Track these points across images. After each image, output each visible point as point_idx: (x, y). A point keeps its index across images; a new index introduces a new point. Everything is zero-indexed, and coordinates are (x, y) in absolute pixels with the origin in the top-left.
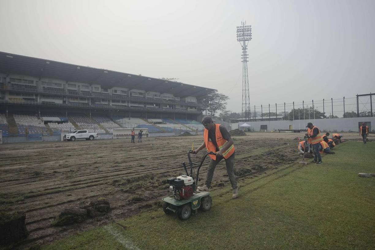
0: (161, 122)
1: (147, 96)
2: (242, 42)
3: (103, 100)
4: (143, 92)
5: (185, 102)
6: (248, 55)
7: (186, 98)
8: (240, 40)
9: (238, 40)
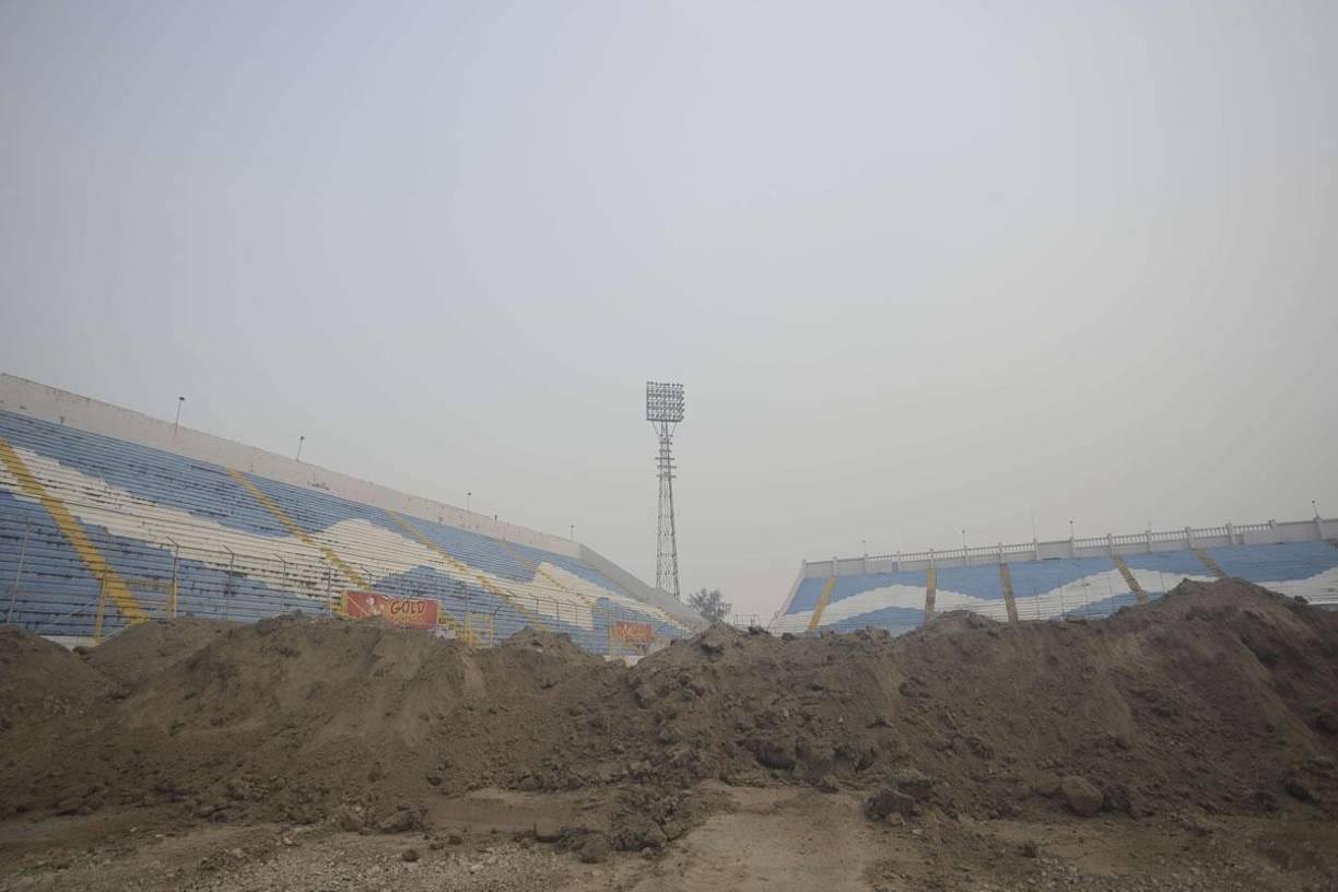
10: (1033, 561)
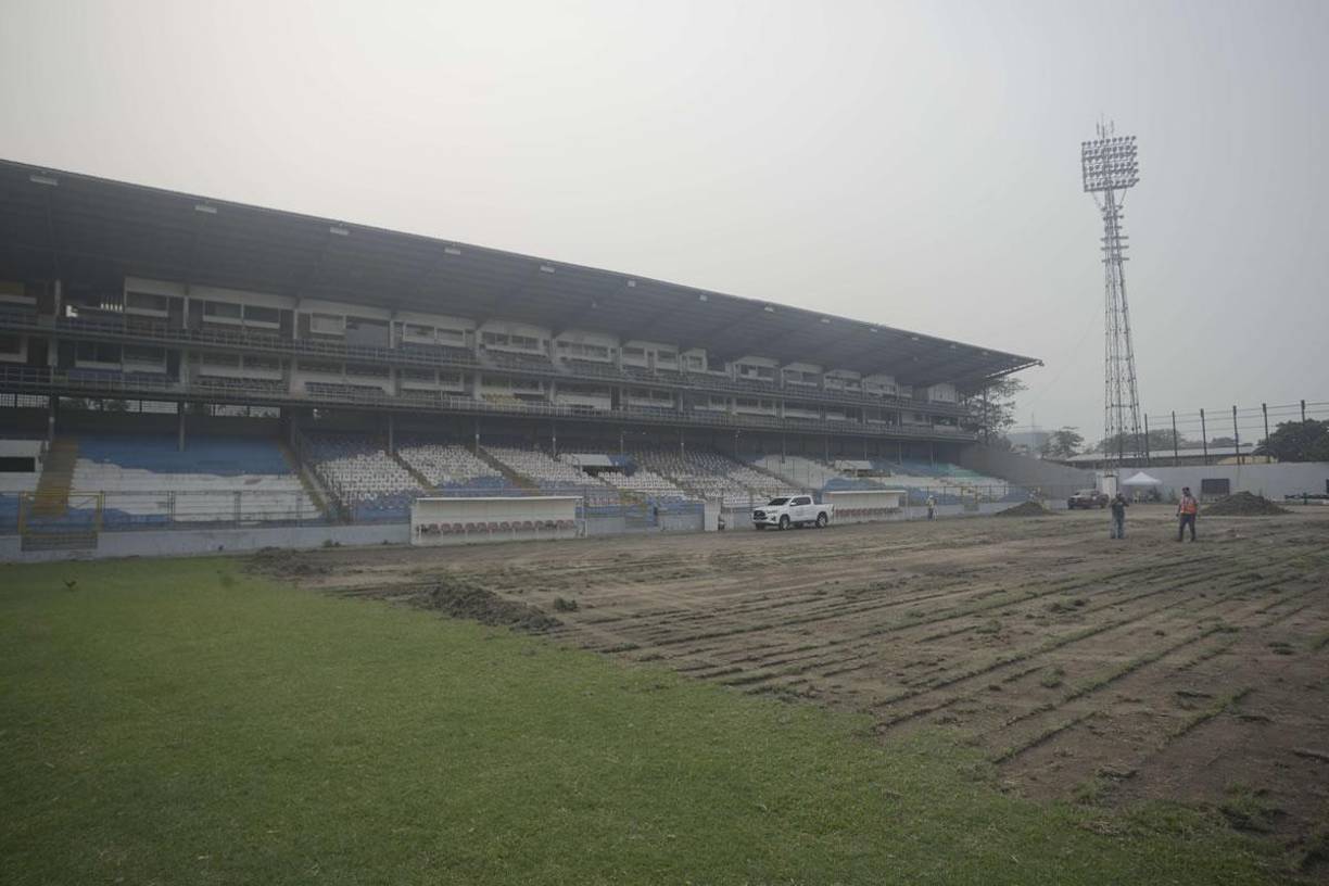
0: (866, 471)
1: (827, 384)
2: (1101, 195)
3: (717, 400)
4: (813, 369)
5: (926, 401)
6: (1126, 238)
7: (931, 391)
8: (1096, 187)
9: (1086, 186)
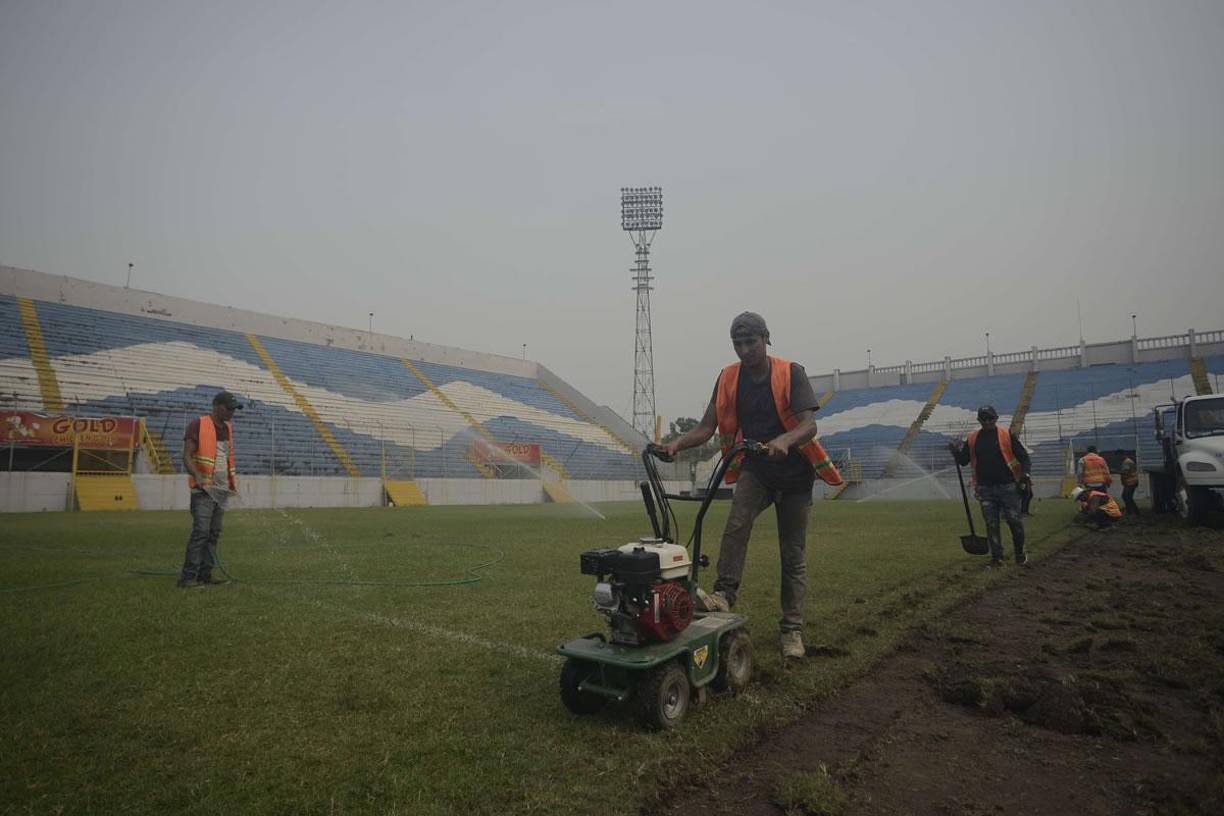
10: (1078, 368)
